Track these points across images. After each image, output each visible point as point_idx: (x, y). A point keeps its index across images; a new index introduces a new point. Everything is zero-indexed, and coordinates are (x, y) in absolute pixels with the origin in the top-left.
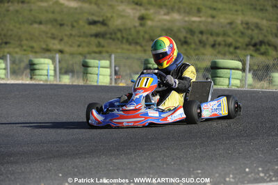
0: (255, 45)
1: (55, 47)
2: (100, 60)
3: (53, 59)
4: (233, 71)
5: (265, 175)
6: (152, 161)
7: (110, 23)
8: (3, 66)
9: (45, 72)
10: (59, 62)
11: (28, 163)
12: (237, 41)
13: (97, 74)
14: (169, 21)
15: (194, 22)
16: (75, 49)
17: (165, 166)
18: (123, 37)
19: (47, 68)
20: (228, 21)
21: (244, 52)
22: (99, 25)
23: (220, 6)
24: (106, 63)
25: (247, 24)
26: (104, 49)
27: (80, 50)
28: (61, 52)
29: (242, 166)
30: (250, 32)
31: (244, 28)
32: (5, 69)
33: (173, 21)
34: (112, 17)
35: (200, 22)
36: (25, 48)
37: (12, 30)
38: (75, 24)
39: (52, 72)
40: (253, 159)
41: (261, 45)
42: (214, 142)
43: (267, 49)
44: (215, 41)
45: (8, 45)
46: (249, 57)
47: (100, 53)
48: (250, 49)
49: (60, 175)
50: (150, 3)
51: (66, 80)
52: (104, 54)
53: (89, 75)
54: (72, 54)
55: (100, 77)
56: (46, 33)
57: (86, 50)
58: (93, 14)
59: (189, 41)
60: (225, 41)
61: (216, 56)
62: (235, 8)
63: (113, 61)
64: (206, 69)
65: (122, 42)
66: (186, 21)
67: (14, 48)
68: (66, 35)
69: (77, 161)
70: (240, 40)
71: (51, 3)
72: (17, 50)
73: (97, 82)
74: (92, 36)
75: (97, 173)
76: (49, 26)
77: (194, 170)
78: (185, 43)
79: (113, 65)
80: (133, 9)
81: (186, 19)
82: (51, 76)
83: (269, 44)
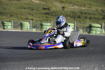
1: (30, 18)
2: (47, 23)
3: (29, 22)
4: (97, 28)
6: (67, 62)
7: (51, 9)
8: (10, 24)
9: (26, 27)
10: (32, 23)
12: (99, 17)
14: (73, 9)
15: (83, 9)
16: (37, 19)
17: (72, 64)
18: (56, 15)
19: (27, 26)
20: (96, 9)
21: (101, 21)
22: (47, 10)
24: (49, 24)
25: (103, 10)
26: (49, 19)
27: (40, 19)
28: (32, 20)
29: (101, 64)
30: (104, 13)
31: (102, 12)
32: (11, 26)
34: (52, 7)
35: (85, 9)
36: (19, 18)
37: (14, 11)
38: (38, 9)
39: (29, 27)
42: (90, 55)
44: (90, 17)
45: (12, 17)
46: (103, 23)
47: (47, 20)
48: (103, 20)
49: (32, 66)
50: (66, 2)
51: (34, 30)
52: (49, 21)
53: (43, 29)
54: (36, 21)
56: (27, 12)
57: (42, 19)
58: (45, 6)
59: (81, 16)
60: (94, 17)
61: (91, 22)
62: (98, 4)
63: (52, 23)
64: (87, 27)
65: (55, 17)
66: (79, 9)
67: (15, 18)
68: (34, 13)
69: (39, 61)
70: (100, 17)
71: (29, 1)
72: (16, 18)
74: (44, 14)
75: (46, 66)
76: (28, 10)
77: (82, 65)
78: (79, 17)
79: (52, 25)
80: (60, 4)
81: (80, 8)
82: (28, 29)
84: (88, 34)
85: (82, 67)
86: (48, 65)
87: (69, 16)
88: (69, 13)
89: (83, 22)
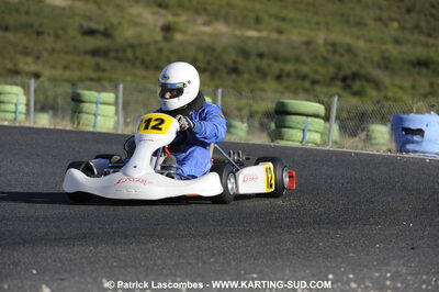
0: (344, 79)
1: (27, 68)
2: (99, 92)
3: (25, 87)
4: (310, 119)
5: (359, 287)
6: (180, 256)
7: (117, 34)
9: (11, 107)
10: (35, 91)
12: (316, 72)
14: (210, 35)
15: (250, 38)
16: (58, 73)
17: (200, 265)
19: (15, 101)
20: (304, 39)
21: (325, 90)
22: (99, 36)
23: (291, 14)
24: (109, 97)
25: (334, 45)
26: (106, 75)
27: (68, 74)
28: (37, 76)
29: (323, 270)
30: (337, 58)
31: (328, 51)
33: (216, 35)
34: (120, 24)
35: (259, 39)
38: (61, 33)
39: (22, 108)
40: (339, 259)
41: (353, 79)
42: (278, 230)
43: (363, 87)
44: (281, 70)
46: (336, 98)
47: (99, 80)
48: (336, 85)
49: (34, 272)
50: (181, 6)
51: (44, 121)
52: (106, 84)
53: (84, 116)
54: (54, 80)
55: (99, 118)
56: (15, 45)
57: (76, 74)
58: (90, 19)
59: (241, 67)
60: (297, 71)
61: (282, 93)
62: (315, 19)
63: (121, 94)
64: (268, 115)
65: (134, 65)
66: (236, 37)
68: (46, 50)
69: (62, 251)
70: (322, 70)
73: (94, 126)
74: (86, 53)
75: (93, 271)
76: (20, 35)
77: (245, 274)
78: (235, 70)
79: (121, 101)
80: (155, 13)
81: (238, 32)
82: (20, 113)
83: (368, 79)
84: (272, 141)
86: (102, 268)
88: (191, 51)
89: (252, 91)
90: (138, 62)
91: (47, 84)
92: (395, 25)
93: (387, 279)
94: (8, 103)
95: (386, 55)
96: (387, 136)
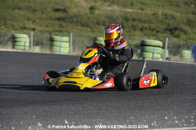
0: (171, 30)
2: (62, 37)
4: (156, 48)
5: (179, 122)
6: (99, 109)
7: (69, 11)
9: (23, 44)
10: (33, 37)
11: (11, 107)
12: (158, 27)
13: (60, 47)
14: (111, 11)
15: (128, 12)
16: (43, 28)
17: (108, 113)
18: (78, 21)
19: (24, 41)
20: (153, 12)
21: (162, 35)
22: (61, 12)
23: (147, 2)
24: (66, 39)
25: (166, 15)
26: (64, 29)
27: (47, 29)
28: (34, 30)
29: (163, 115)
30: (167, 21)
31: (164, 18)
33: (114, 11)
34: (71, 6)
35: (133, 12)
36: (8, 26)
38: (44, 10)
39: (28, 44)
40: (170, 110)
41: (175, 30)
43: (179, 33)
44: (143, 26)
46: (167, 39)
47: (61, 31)
48: (167, 33)
49: (34, 117)
51: (37, 50)
52: (65, 33)
53: (54, 47)
54: (41, 32)
55: (62, 48)
56: (24, 16)
57: (51, 29)
58: (57, 4)
59: (125, 25)
60: (150, 27)
61: (143, 36)
62: (158, 3)
64: (137, 46)
65: (77, 24)
66: (122, 12)
68: (37, 18)
70: (161, 26)
72: (3, 27)
73: (60, 52)
74: (56, 19)
75: (60, 116)
76: (26, 12)
77: (128, 117)
81: (123, 10)
82: (27, 46)
83: (181, 30)
84: (139, 58)
85: (128, 119)
86: (65, 115)
87: (102, 25)
88: (103, 18)
89: (130, 36)
90: (79, 24)
91: (38, 33)
92: (193, 6)
93: (191, 119)
94: (21, 42)
95: (189, 19)
96: (190, 55)
